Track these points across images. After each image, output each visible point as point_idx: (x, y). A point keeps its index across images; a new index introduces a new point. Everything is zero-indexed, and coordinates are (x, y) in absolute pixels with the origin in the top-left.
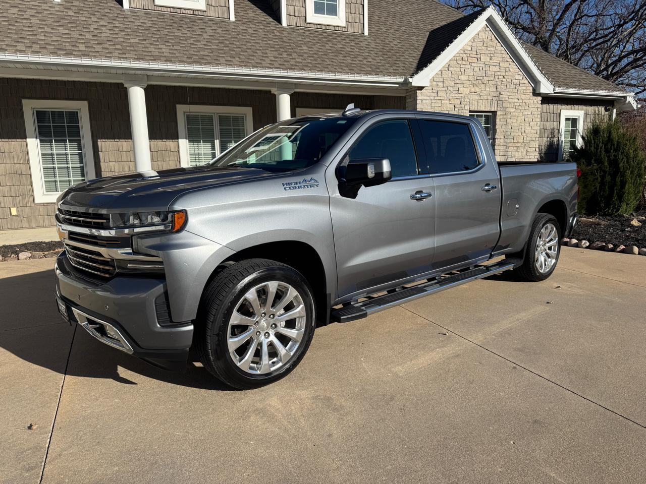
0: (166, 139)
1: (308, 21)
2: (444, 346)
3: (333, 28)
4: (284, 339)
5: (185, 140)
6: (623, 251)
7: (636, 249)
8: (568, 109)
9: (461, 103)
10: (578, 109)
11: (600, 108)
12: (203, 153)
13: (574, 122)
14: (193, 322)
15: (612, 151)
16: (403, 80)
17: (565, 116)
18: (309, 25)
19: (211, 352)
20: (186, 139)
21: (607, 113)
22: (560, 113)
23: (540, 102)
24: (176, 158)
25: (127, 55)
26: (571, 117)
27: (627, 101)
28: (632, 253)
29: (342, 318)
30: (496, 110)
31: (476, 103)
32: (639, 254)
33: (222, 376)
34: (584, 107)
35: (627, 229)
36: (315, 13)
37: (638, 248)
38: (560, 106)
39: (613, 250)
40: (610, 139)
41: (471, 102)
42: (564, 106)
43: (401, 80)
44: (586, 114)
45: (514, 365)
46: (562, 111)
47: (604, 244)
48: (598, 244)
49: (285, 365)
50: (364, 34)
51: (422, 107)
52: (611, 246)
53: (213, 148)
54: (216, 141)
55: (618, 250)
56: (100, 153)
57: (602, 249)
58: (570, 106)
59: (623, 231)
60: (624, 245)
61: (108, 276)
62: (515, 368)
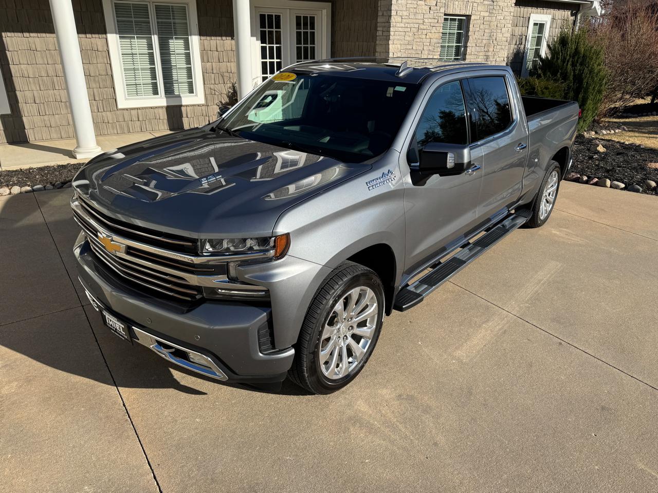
0: (91, 33)
2: (488, 321)
4: (357, 338)
5: (115, 35)
6: (596, 184)
7: (608, 182)
8: (537, 13)
9: (436, 5)
10: (546, 13)
11: (566, 12)
12: (138, 53)
13: (541, 27)
14: (293, 346)
15: (578, 65)
17: (534, 21)
20: (116, 33)
21: (573, 18)
22: (529, 18)
23: (513, 5)
24: (105, 60)
26: (539, 22)
27: (593, 7)
28: (604, 186)
29: (404, 307)
30: (470, 14)
31: (452, 5)
32: (611, 187)
33: (313, 388)
34: (552, 11)
35: (594, 157)
37: (610, 180)
38: (530, 9)
39: (587, 182)
40: (577, 51)
41: (447, 4)
42: (534, 10)
44: (553, 19)
45: (559, 340)
46: (531, 14)
47: (579, 176)
48: (573, 176)
49: (360, 363)
51: (397, 8)
52: (585, 178)
53: (150, 46)
54: (153, 36)
55: (591, 183)
56: (7, 52)
57: (577, 180)
58: (539, 10)
59: (591, 158)
60: (598, 178)
61: (189, 299)
62: (560, 344)
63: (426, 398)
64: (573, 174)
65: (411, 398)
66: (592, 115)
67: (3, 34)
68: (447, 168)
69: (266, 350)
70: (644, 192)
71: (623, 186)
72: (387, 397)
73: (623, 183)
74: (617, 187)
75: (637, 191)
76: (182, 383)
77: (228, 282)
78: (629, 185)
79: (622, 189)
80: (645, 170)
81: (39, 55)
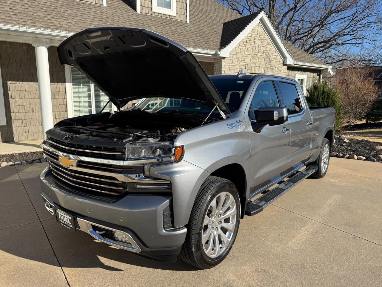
0: (57, 82)
1: (153, 11)
2: (304, 226)
3: (168, 17)
4: (225, 230)
6: (348, 158)
7: (355, 157)
8: (299, 74)
9: (245, 68)
10: (304, 74)
11: (314, 74)
12: (82, 93)
13: (302, 81)
14: (186, 226)
15: (325, 99)
16: (214, 53)
17: (298, 78)
18: (154, 14)
19: (194, 246)
21: (318, 77)
22: (295, 76)
23: (286, 69)
24: (64, 97)
25: (37, 24)
26: (300, 79)
27: (328, 71)
28: (353, 158)
29: (252, 212)
30: (264, 73)
31: (254, 69)
32: (357, 159)
34: (307, 73)
35: (344, 145)
36: (158, 6)
37: (357, 155)
38: (295, 72)
39: (343, 157)
40: (324, 92)
41: (251, 68)
42: (297, 72)
43: (213, 52)
44: (308, 77)
45: (353, 236)
46: (296, 75)
47: (337, 154)
48: (334, 154)
49: (227, 249)
50: (187, 22)
51: (225, 70)
52: (341, 155)
53: (89, 90)
54: (91, 85)
55: (345, 157)
56: (9, 91)
57: (337, 156)
58: (300, 72)
59: (342, 145)
60: (349, 154)
61: (117, 194)
62: (355, 238)
63: (274, 271)
64: (334, 153)
65: (264, 271)
66: (337, 125)
67: (8, 82)
68: (274, 120)
69: (168, 228)
70: (378, 161)
71: (364, 158)
72: (247, 271)
73: (364, 156)
74: (361, 159)
75: (373, 161)
76: (106, 264)
77: (144, 178)
78: (368, 158)
79: (364, 160)
80: (375, 150)
81: (27, 94)
